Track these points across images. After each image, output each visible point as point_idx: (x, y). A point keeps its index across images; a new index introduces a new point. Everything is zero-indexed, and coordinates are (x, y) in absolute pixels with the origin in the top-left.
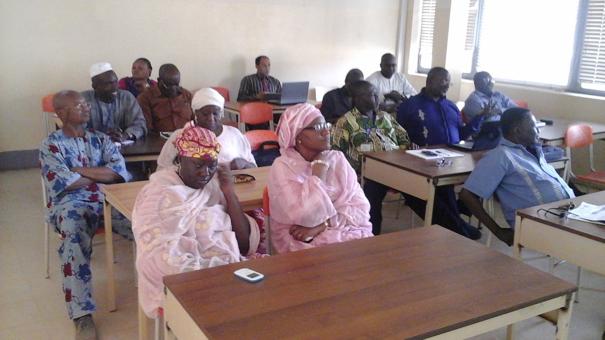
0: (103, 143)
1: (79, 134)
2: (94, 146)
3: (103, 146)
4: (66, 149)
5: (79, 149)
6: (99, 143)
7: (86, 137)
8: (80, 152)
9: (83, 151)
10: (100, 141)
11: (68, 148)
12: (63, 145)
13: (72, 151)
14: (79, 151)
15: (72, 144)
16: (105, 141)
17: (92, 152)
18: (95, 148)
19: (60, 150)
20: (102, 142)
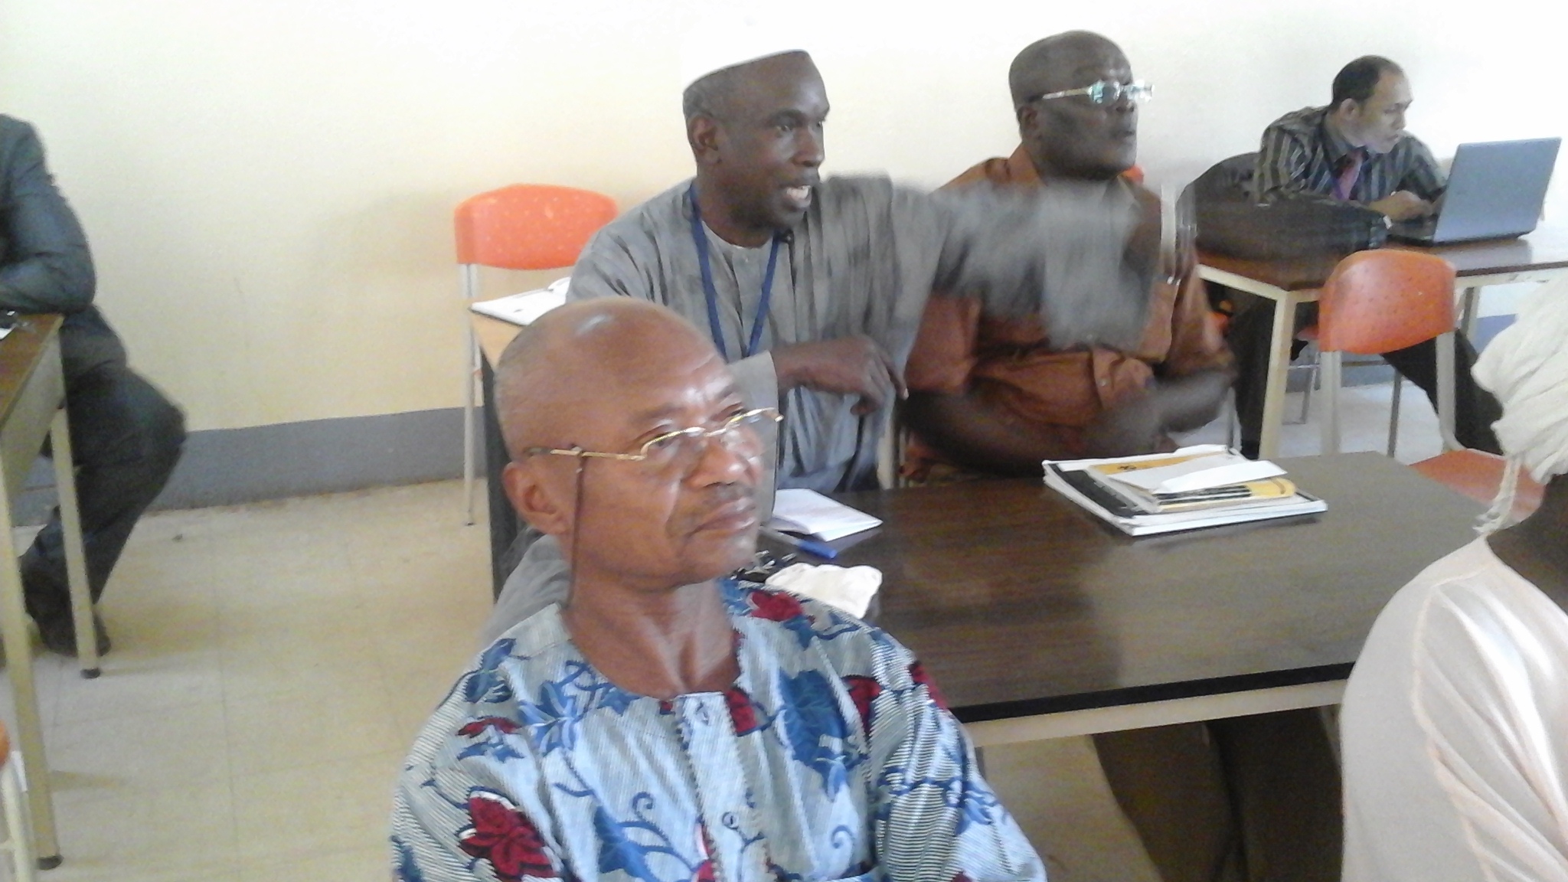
0: (877, 728)
1: (686, 659)
2: (811, 754)
3: (874, 751)
4: (600, 822)
5: (699, 806)
6: (844, 732)
7: (745, 682)
8: (713, 832)
9: (729, 821)
10: (849, 710)
11: (618, 810)
12: (575, 786)
13: (647, 838)
14: (701, 821)
15: (643, 765)
16: (884, 703)
17: (802, 820)
18: (816, 777)
19: (559, 840)
20: (868, 715)
